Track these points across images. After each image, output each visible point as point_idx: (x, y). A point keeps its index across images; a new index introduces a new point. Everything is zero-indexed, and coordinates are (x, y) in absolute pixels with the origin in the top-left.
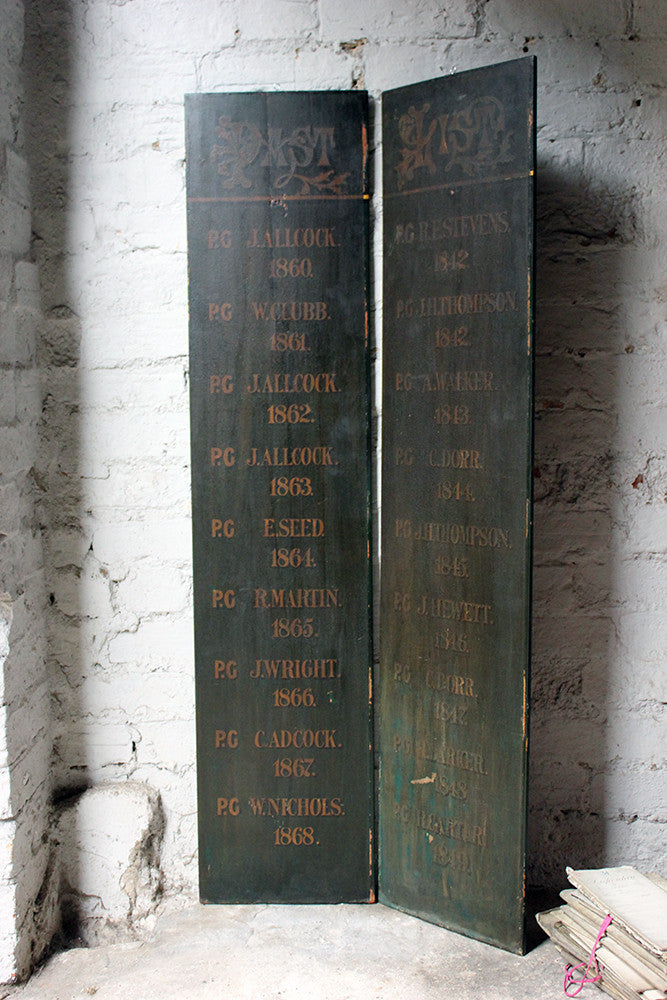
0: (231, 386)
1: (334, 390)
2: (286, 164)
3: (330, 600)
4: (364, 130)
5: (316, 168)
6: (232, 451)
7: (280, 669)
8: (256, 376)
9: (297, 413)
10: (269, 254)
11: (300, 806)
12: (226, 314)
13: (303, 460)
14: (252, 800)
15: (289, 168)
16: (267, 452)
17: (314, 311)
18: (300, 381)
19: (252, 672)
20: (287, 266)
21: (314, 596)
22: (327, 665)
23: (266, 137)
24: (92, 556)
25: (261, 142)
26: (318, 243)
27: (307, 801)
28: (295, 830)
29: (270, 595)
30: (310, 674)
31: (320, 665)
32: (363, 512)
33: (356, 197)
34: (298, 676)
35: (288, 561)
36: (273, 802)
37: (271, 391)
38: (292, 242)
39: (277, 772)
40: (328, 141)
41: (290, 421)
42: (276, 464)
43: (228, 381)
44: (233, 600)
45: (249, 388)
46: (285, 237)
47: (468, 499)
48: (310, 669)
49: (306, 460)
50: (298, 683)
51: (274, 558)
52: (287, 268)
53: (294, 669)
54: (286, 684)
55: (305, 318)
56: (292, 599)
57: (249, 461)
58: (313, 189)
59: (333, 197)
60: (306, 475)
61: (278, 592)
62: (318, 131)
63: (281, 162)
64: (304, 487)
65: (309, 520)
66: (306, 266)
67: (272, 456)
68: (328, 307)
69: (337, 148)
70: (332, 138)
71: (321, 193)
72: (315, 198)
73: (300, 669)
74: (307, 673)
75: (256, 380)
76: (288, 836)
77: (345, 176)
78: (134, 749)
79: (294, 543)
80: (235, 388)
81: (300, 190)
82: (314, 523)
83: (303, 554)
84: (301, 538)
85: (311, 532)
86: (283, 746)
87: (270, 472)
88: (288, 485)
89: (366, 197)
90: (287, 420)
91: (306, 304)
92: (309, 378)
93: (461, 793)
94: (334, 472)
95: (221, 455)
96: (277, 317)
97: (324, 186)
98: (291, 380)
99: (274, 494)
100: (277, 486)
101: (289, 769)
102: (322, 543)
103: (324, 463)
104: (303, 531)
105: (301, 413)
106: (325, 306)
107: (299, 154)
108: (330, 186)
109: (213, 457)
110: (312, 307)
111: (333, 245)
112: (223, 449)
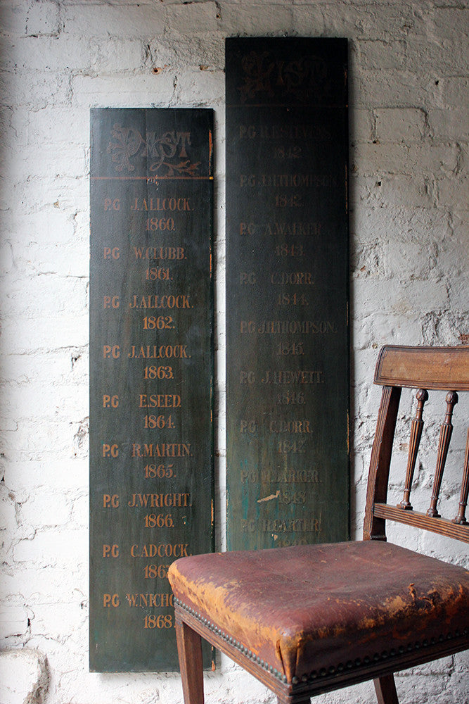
0: (118, 303)
1: (188, 306)
2: (158, 156)
3: (185, 451)
4: (210, 134)
5: (177, 159)
6: (118, 348)
7: (149, 500)
8: (135, 297)
9: (163, 322)
10: (146, 215)
11: (162, 599)
12: (116, 255)
13: (167, 354)
14: (129, 595)
15: (160, 158)
16: (142, 349)
17: (176, 253)
18: (166, 300)
19: (129, 503)
20: (158, 224)
21: (173, 448)
22: (182, 497)
23: (144, 137)
24: (4, 485)
25: (141, 140)
26: (179, 209)
27: (167, 596)
28: (159, 618)
29: (143, 447)
30: (170, 504)
31: (177, 497)
32: (207, 390)
33: (205, 178)
34: (162, 505)
35: (155, 424)
36: (143, 596)
37: (145, 307)
38: (161, 206)
39: (147, 575)
40: (186, 142)
41: (159, 328)
42: (148, 357)
43: (116, 300)
44: (117, 451)
45: (130, 304)
46: (156, 204)
48: (171, 501)
49: (169, 355)
50: (162, 510)
51: (146, 422)
52: (157, 224)
53: (159, 500)
54: (152, 511)
55: (170, 257)
56: (158, 451)
57: (129, 355)
58: (176, 173)
59: (190, 178)
60: (168, 365)
61: (149, 446)
62: (179, 135)
63: (155, 154)
64: (167, 373)
65: (170, 396)
66: (170, 223)
67: (145, 351)
68: (185, 250)
69: (192, 145)
70: (189, 139)
71: (181, 175)
72: (177, 178)
73: (164, 499)
74: (168, 503)
75: (135, 299)
76: (154, 621)
77: (197, 164)
78: (29, 624)
79: (160, 412)
80: (121, 305)
81: (167, 172)
82: (174, 398)
83: (166, 419)
84: (165, 408)
85: (172, 403)
86: (151, 555)
87: (145, 363)
88: (156, 371)
89: (211, 178)
90: (156, 327)
91: (170, 249)
92: (172, 298)
93: (301, 500)
94: (188, 363)
95: (111, 351)
96: (150, 257)
97: (183, 170)
98: (159, 299)
99: (146, 377)
100: (149, 372)
101: (155, 573)
102: (179, 411)
103: (181, 356)
104: (166, 404)
105: (166, 322)
106: (183, 250)
107: (167, 149)
108: (187, 170)
109: (105, 352)
110: (174, 251)
111: (189, 209)
112: (112, 347)
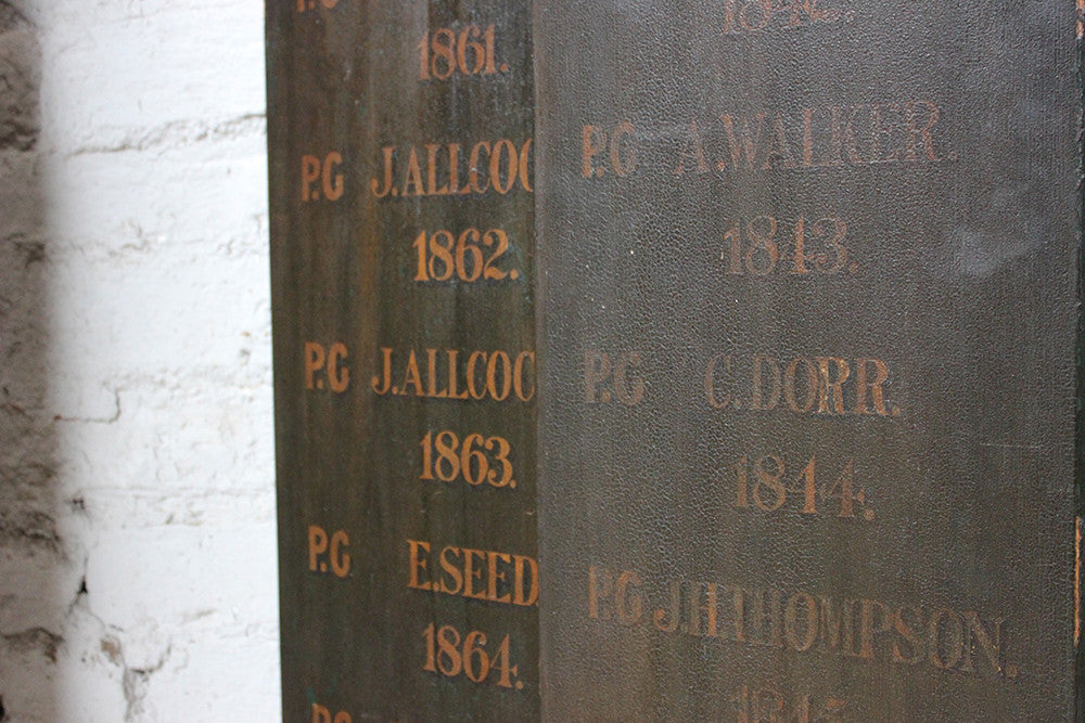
0: (340, 181)
6: (344, 353)
8: (388, 153)
9: (476, 252)
13: (491, 384)
16: (412, 360)
18: (485, 162)
24: (87, 608)
35: (459, 661)
37: (419, 192)
41: (463, 277)
42: (432, 392)
43: (334, 171)
45: (375, 184)
47: (847, 512)
49: (499, 391)
51: (431, 649)
57: (375, 381)
60: (496, 429)
64: (495, 464)
65: (505, 557)
67: (423, 370)
75: (388, 161)
80: (348, 185)
82: (519, 567)
83: (492, 649)
84: (486, 603)
85: (510, 587)
87: (420, 416)
88: (458, 452)
90: (455, 276)
92: (505, 153)
95: (324, 362)
98: (464, 157)
99: (427, 475)
100: (435, 454)
102: (535, 623)
104: (492, 585)
105: (487, 250)
109: (309, 367)
112: (326, 346)
